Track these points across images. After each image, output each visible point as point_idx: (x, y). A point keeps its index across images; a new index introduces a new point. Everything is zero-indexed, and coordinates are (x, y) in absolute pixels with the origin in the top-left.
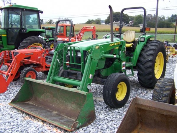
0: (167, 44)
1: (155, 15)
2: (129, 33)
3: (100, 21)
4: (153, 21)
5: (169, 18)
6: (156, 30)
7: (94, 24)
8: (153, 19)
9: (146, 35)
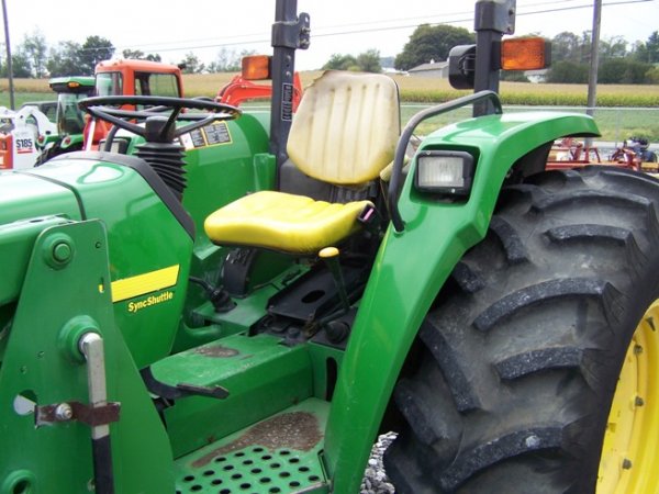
0: (643, 150)
1: (585, 36)
2: (339, 97)
3: (378, 59)
4: (579, 59)
5: (641, 48)
6: (591, 91)
7: (355, 71)
8: (580, 52)
9: (506, 117)
